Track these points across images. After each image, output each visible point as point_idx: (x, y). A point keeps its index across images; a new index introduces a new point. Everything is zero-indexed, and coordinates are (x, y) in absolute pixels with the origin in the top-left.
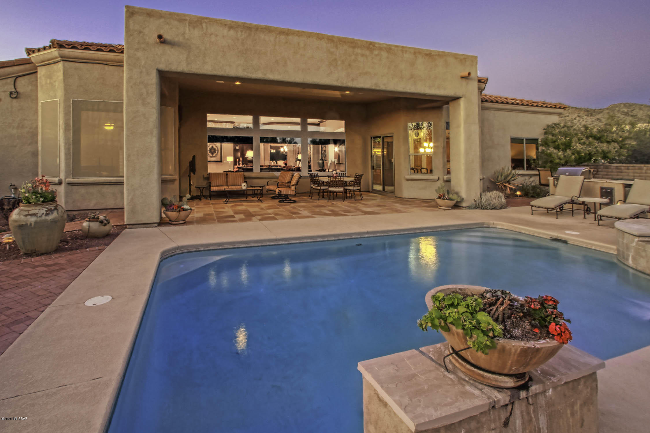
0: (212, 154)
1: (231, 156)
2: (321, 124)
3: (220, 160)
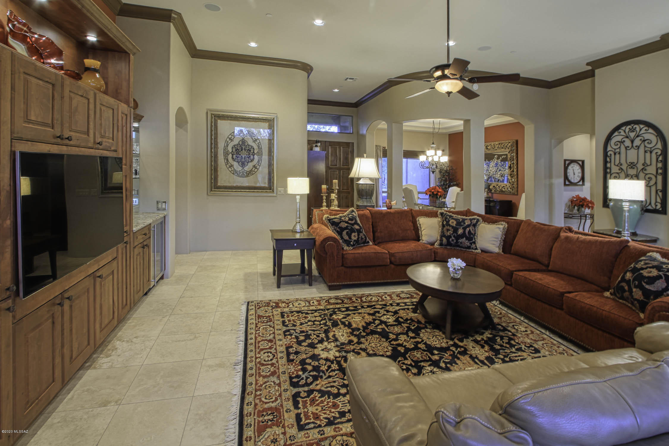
0: (243, 165)
1: (302, 176)
2: (597, 71)
3: (267, 185)
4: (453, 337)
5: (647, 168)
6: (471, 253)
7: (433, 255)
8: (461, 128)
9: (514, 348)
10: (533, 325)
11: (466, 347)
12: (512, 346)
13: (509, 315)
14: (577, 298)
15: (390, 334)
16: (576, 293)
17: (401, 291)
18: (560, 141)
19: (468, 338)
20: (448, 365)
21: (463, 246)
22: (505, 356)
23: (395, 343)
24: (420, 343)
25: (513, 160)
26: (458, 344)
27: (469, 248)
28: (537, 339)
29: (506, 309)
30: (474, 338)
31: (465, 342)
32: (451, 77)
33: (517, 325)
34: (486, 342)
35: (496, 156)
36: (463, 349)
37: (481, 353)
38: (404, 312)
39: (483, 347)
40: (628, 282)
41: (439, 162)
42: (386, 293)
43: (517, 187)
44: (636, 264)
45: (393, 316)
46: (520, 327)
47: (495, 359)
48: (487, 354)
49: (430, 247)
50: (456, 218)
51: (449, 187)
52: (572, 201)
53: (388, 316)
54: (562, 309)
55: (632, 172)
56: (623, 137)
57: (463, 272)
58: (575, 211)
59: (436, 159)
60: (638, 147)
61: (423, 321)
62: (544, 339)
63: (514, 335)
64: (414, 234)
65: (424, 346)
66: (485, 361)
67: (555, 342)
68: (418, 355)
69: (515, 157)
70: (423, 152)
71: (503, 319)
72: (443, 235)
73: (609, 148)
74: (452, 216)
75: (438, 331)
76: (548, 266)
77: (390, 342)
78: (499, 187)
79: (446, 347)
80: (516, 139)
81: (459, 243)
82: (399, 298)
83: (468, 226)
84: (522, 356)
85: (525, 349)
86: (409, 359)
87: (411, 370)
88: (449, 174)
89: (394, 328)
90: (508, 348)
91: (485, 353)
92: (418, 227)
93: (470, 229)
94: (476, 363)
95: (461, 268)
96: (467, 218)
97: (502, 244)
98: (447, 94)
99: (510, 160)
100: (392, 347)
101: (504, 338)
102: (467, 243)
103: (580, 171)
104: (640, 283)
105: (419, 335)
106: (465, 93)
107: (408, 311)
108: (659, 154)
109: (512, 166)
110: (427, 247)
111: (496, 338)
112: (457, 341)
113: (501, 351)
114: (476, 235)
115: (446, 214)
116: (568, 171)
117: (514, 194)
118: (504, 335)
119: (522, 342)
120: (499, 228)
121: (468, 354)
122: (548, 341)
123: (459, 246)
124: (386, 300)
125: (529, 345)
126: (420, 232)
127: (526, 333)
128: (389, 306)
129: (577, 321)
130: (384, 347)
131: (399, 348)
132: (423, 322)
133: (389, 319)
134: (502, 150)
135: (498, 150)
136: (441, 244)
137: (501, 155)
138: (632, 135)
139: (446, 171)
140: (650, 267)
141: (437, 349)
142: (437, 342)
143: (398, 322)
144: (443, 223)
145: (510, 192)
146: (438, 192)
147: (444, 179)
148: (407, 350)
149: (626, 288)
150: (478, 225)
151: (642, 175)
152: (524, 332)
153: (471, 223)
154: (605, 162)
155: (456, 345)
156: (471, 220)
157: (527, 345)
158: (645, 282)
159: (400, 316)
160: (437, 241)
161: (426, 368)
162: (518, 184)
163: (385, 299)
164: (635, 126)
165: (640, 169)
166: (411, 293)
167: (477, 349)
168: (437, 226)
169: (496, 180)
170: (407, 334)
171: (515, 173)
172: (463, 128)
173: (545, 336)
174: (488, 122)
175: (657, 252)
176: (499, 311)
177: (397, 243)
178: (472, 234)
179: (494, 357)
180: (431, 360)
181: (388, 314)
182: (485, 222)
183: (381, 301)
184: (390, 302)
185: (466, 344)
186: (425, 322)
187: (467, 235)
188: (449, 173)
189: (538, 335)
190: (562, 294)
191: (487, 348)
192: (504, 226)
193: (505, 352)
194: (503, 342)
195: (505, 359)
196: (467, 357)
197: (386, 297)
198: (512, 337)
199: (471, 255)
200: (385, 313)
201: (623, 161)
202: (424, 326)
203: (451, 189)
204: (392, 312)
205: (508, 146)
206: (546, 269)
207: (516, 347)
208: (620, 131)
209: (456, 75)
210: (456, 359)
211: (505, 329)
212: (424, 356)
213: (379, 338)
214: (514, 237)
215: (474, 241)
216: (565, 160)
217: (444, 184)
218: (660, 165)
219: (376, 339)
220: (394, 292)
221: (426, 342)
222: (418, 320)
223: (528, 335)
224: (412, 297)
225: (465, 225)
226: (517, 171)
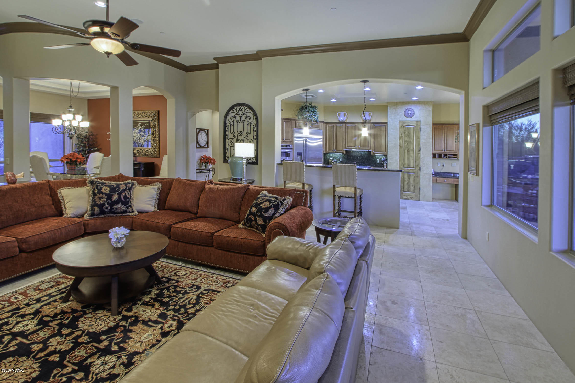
2: (220, 65)
4: (120, 310)
5: (248, 135)
6: (128, 217)
7: (83, 227)
8: (108, 95)
9: (181, 294)
10: (190, 266)
11: (137, 314)
12: (178, 292)
13: (170, 265)
14: (224, 235)
15: (33, 346)
16: (222, 231)
17: (40, 282)
18: (193, 115)
19: (136, 304)
20: (121, 345)
21: (119, 211)
22: (175, 305)
23: (42, 354)
24: (80, 336)
25: (155, 128)
26: (127, 316)
27: (125, 212)
28: (196, 278)
29: (165, 261)
30: (143, 301)
31: (134, 310)
32: (113, 37)
33: (178, 272)
34: (155, 300)
35: (139, 124)
36: (133, 318)
37: (153, 314)
38: (50, 306)
39: (153, 306)
40: (254, 214)
41: (78, 127)
42: (16, 292)
43: (159, 151)
44: (257, 200)
45: (33, 319)
46: (181, 272)
47: (167, 313)
48: (159, 312)
49: (78, 220)
50: (109, 184)
51: (89, 153)
52: (201, 160)
53: (25, 323)
54: (213, 246)
55: (240, 138)
56: (235, 114)
57: (127, 239)
58: (203, 167)
59: (75, 124)
60: (244, 121)
61: (78, 307)
62: (201, 275)
63: (178, 282)
64: (54, 210)
65: (86, 337)
66: (159, 320)
67: (209, 274)
68: (81, 353)
69: (157, 125)
70: (58, 117)
71: (165, 271)
72: (94, 204)
73: (227, 121)
74: (105, 183)
75: (101, 311)
76: (196, 214)
77: (34, 357)
78: (143, 151)
79: (115, 325)
80: (158, 109)
81: (114, 210)
82: (39, 292)
83: (124, 191)
84: (188, 298)
85: (189, 290)
86: (69, 364)
87: (74, 378)
88: (89, 140)
89: (38, 334)
90: (176, 296)
91: (157, 311)
92: (59, 200)
93: (125, 194)
94: (151, 326)
95: (125, 236)
96: (121, 183)
97: (157, 202)
98: (106, 55)
99: (153, 127)
100: (39, 362)
101: (170, 288)
102: (123, 208)
103: (206, 137)
104: (261, 213)
105: (77, 327)
106: (123, 57)
107: (56, 304)
108: (254, 126)
109: (154, 132)
110: (74, 221)
111: (164, 291)
112: (125, 313)
113: (170, 302)
114: (132, 198)
115: (97, 181)
116: (199, 137)
117: (156, 157)
118: (169, 285)
119: (186, 286)
120: (154, 188)
121: (140, 321)
122: (204, 275)
123: (114, 213)
124: (18, 301)
125: (191, 286)
126: (63, 206)
127: (186, 276)
128: (24, 307)
129: (224, 252)
130: (25, 369)
131: (51, 358)
132: (80, 309)
133: (27, 325)
134: (145, 118)
135: (141, 118)
136: (92, 215)
137: (144, 123)
138: (241, 113)
139: (85, 137)
140: (265, 201)
141: (104, 333)
142: (103, 325)
143: (43, 324)
144: (93, 191)
145: (153, 155)
146: (78, 158)
147: (83, 145)
148: (63, 354)
149: (253, 218)
150: (133, 188)
151: (245, 140)
152: (185, 275)
153: (127, 187)
154: (225, 131)
155: (125, 318)
156: (126, 184)
157: (190, 286)
158: (263, 212)
159: (44, 314)
160: (86, 212)
161: (95, 363)
162: (159, 148)
163: (15, 301)
164: (242, 107)
165: (244, 136)
166: (56, 279)
167: (148, 311)
168: (87, 196)
169: (140, 145)
170: (59, 334)
171: (157, 139)
172: (109, 95)
173: (201, 272)
174: (136, 92)
175: (265, 190)
176: (160, 264)
177: (28, 225)
178: (128, 198)
179: (165, 311)
180: (98, 349)
181: (25, 319)
182: (139, 185)
183: (8, 306)
184: (25, 302)
185: (136, 311)
186: (83, 308)
187: (123, 200)
188: (88, 138)
189: (196, 273)
190: (213, 234)
191: (157, 305)
192: (158, 186)
193: (174, 301)
194: (170, 293)
195: (176, 308)
196: (140, 325)
197: (16, 298)
198: (176, 284)
199: (128, 219)
200: (19, 319)
201: (235, 131)
202: (82, 313)
203: (92, 155)
204: (30, 314)
205: (151, 115)
206: (196, 217)
207: (182, 292)
208: (234, 109)
209: (119, 36)
210: (128, 334)
211: (169, 280)
212: (90, 349)
213: (14, 360)
214: (167, 194)
215: (130, 204)
216: (197, 129)
217: (83, 150)
218: (255, 133)
219: (8, 365)
220: (30, 286)
221: (88, 331)
222: (72, 309)
223: (188, 277)
224: (58, 284)
225: (120, 190)
226: (159, 137)
